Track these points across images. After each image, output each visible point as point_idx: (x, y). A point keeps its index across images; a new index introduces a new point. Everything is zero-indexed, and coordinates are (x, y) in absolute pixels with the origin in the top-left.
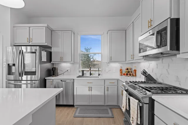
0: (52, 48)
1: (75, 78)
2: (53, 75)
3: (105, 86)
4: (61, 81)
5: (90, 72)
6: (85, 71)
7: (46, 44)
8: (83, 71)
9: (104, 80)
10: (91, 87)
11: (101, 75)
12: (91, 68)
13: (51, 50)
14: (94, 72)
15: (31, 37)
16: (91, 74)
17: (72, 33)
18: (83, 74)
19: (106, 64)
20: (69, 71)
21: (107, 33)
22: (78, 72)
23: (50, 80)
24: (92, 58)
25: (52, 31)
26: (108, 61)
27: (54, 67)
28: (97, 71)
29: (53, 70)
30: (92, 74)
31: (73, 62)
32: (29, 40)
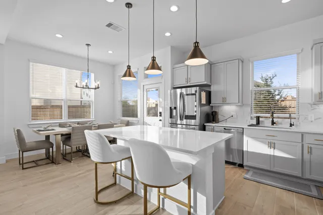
0: (212, 87)
1: (245, 126)
2: (213, 121)
3: (303, 145)
4: (225, 129)
5: (271, 119)
6: (262, 117)
7: (205, 83)
8: (258, 118)
9: (302, 135)
10: (274, 143)
11: (297, 125)
12: (273, 113)
13: (210, 88)
14: (279, 120)
15: (189, 76)
16: (273, 123)
17: (240, 61)
18: (258, 123)
19: (310, 106)
20: (235, 116)
21: (312, 49)
22: (250, 118)
23: (210, 127)
24: (278, 95)
25: (211, 65)
26: (314, 101)
27: (214, 110)
28: (287, 118)
29: (212, 114)
30: (275, 123)
31: (242, 104)
32: (187, 80)
